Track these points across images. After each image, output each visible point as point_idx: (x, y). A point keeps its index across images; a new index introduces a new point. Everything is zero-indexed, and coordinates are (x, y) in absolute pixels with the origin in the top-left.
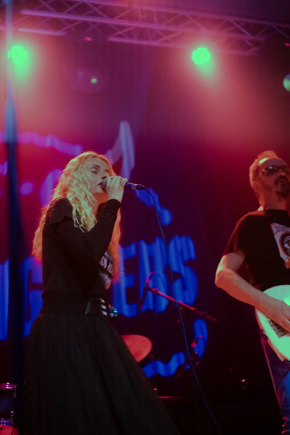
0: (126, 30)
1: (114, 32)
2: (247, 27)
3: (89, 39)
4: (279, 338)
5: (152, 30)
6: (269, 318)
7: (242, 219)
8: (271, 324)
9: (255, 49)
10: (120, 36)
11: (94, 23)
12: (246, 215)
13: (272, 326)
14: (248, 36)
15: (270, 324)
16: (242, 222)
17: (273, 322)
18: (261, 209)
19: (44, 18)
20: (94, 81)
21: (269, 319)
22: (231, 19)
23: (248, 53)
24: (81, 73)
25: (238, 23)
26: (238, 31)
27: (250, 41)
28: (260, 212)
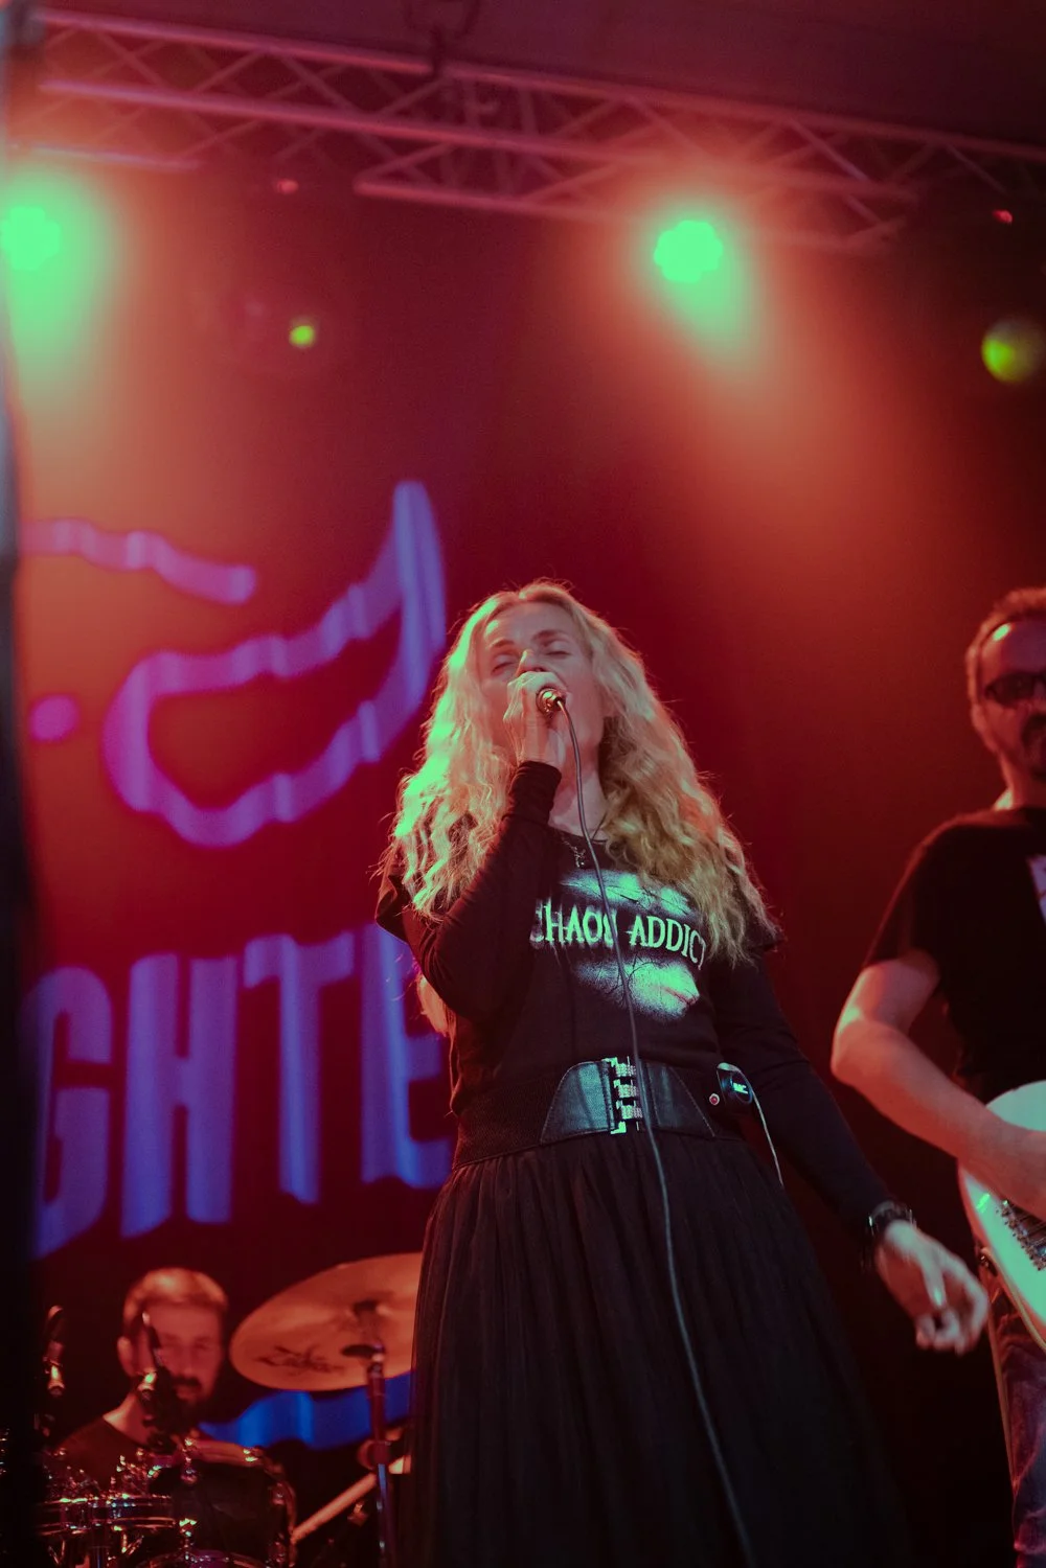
0: (422, 155)
1: (375, 160)
2: (854, 149)
3: (288, 186)
4: (1039, 1269)
5: (513, 158)
6: (1003, 1198)
7: (928, 840)
8: (1011, 1222)
9: (885, 228)
10: (398, 176)
11: (306, 129)
12: (946, 825)
13: (1016, 1226)
14: (858, 183)
15: (1005, 1219)
16: (929, 849)
17: (1018, 1211)
18: (1006, 802)
19: (126, 108)
20: (303, 335)
21: (1006, 1203)
22: (795, 122)
23: (858, 242)
24: (256, 309)
25: (824, 135)
26: (820, 163)
27: (864, 201)
28: (1005, 813)
